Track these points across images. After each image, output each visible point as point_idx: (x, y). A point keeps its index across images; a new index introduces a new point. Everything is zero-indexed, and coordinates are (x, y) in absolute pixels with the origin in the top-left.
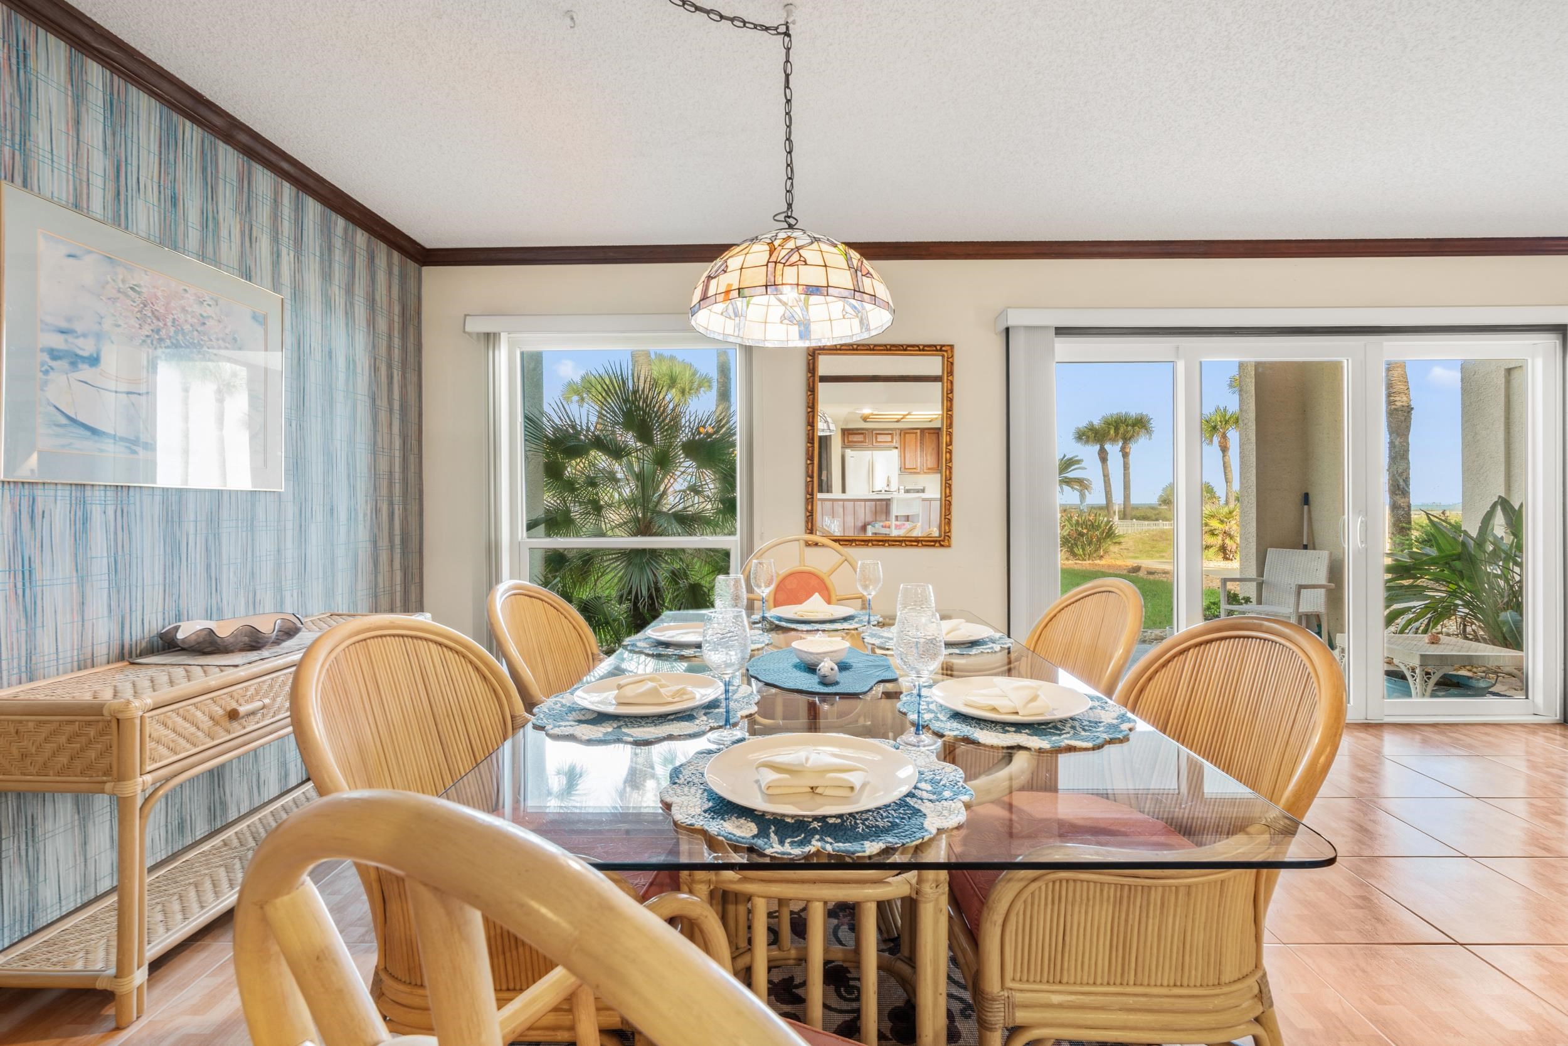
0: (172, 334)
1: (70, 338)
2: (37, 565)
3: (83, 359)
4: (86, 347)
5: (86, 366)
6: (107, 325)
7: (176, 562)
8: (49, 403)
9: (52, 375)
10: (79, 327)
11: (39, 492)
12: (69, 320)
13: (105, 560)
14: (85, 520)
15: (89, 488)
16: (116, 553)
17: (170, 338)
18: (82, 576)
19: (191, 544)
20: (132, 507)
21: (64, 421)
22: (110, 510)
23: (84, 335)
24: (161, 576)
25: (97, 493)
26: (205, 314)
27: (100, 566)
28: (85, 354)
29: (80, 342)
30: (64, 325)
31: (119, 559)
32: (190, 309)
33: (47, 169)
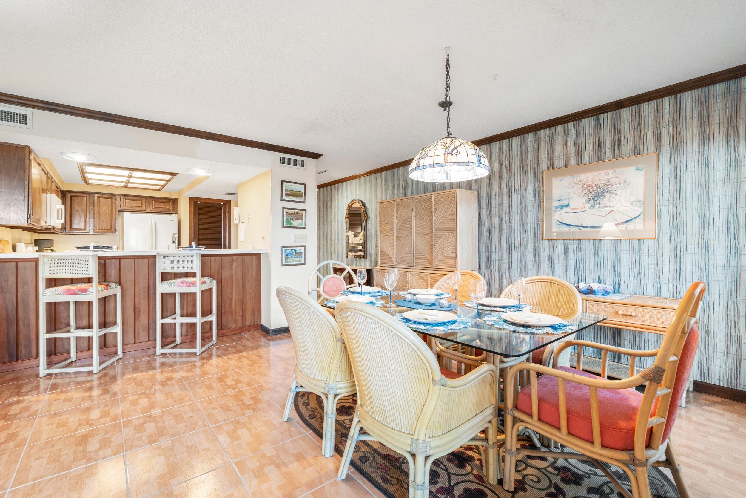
0: (595, 189)
1: (560, 202)
2: (555, 259)
3: (564, 206)
4: (565, 203)
5: (565, 208)
6: (571, 195)
7: (599, 264)
8: (555, 220)
9: (556, 212)
10: (563, 198)
11: (555, 242)
12: (560, 197)
13: (573, 260)
14: (567, 249)
15: (568, 240)
16: (577, 258)
17: (594, 191)
18: (566, 264)
19: (606, 258)
20: (582, 245)
21: (560, 223)
22: (575, 246)
23: (565, 200)
24: (593, 267)
25: (571, 242)
26: (609, 178)
27: (572, 262)
28: (565, 205)
29: (563, 202)
30: (559, 199)
31: (578, 261)
32: (602, 179)
33: (558, 160)
